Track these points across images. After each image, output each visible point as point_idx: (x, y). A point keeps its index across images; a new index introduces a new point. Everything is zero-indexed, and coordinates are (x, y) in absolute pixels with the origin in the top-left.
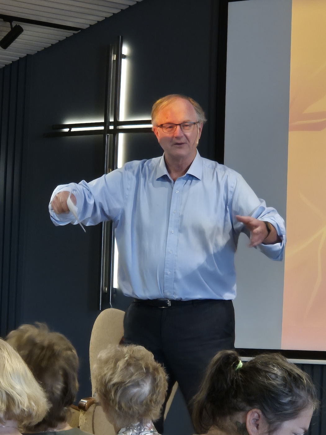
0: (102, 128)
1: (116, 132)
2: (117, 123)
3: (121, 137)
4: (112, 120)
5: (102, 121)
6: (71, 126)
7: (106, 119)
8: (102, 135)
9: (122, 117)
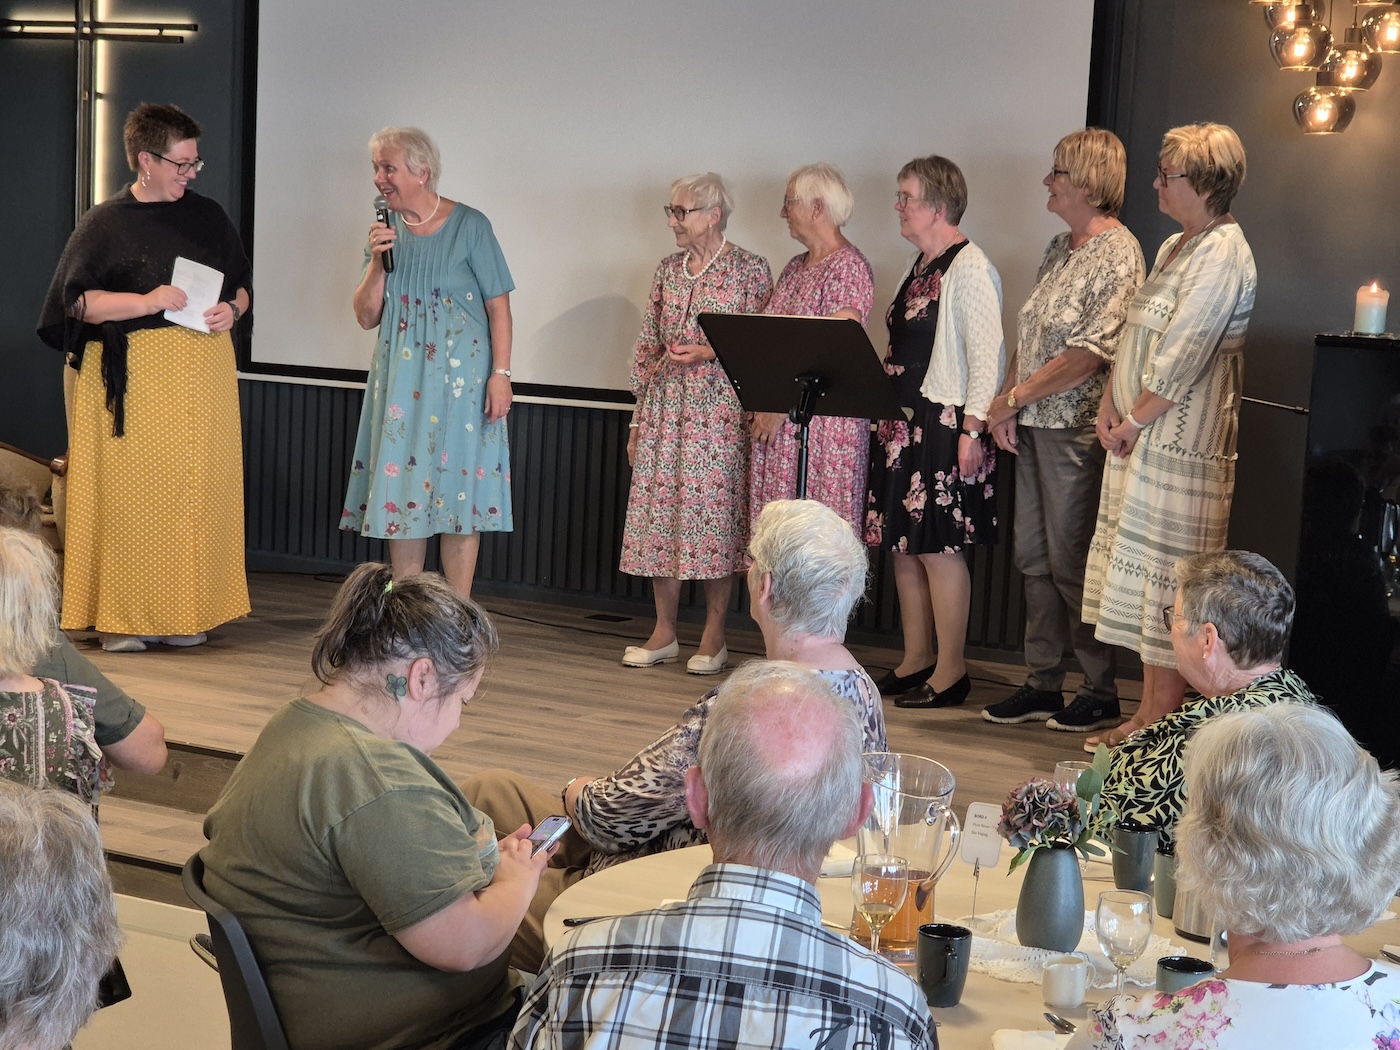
0: (72, 30)
1: (92, 38)
2: (94, 24)
3: (101, 46)
4: (87, 19)
5: (72, 19)
6: (22, 24)
7: (77, 15)
8: (72, 42)
9: (102, 16)
